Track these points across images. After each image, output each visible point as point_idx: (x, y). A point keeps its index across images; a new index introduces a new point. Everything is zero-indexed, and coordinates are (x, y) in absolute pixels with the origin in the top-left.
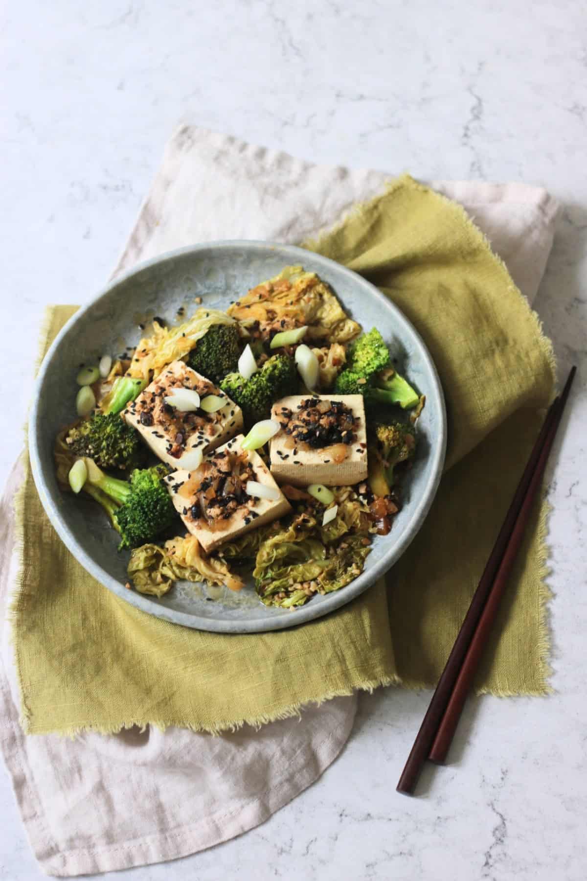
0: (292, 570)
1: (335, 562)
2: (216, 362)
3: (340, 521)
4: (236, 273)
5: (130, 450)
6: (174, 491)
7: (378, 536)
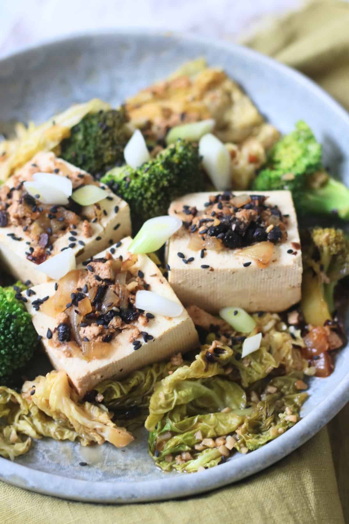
0: (199, 421)
1: (259, 411)
3: (265, 354)
6: (35, 309)
7: (317, 379)
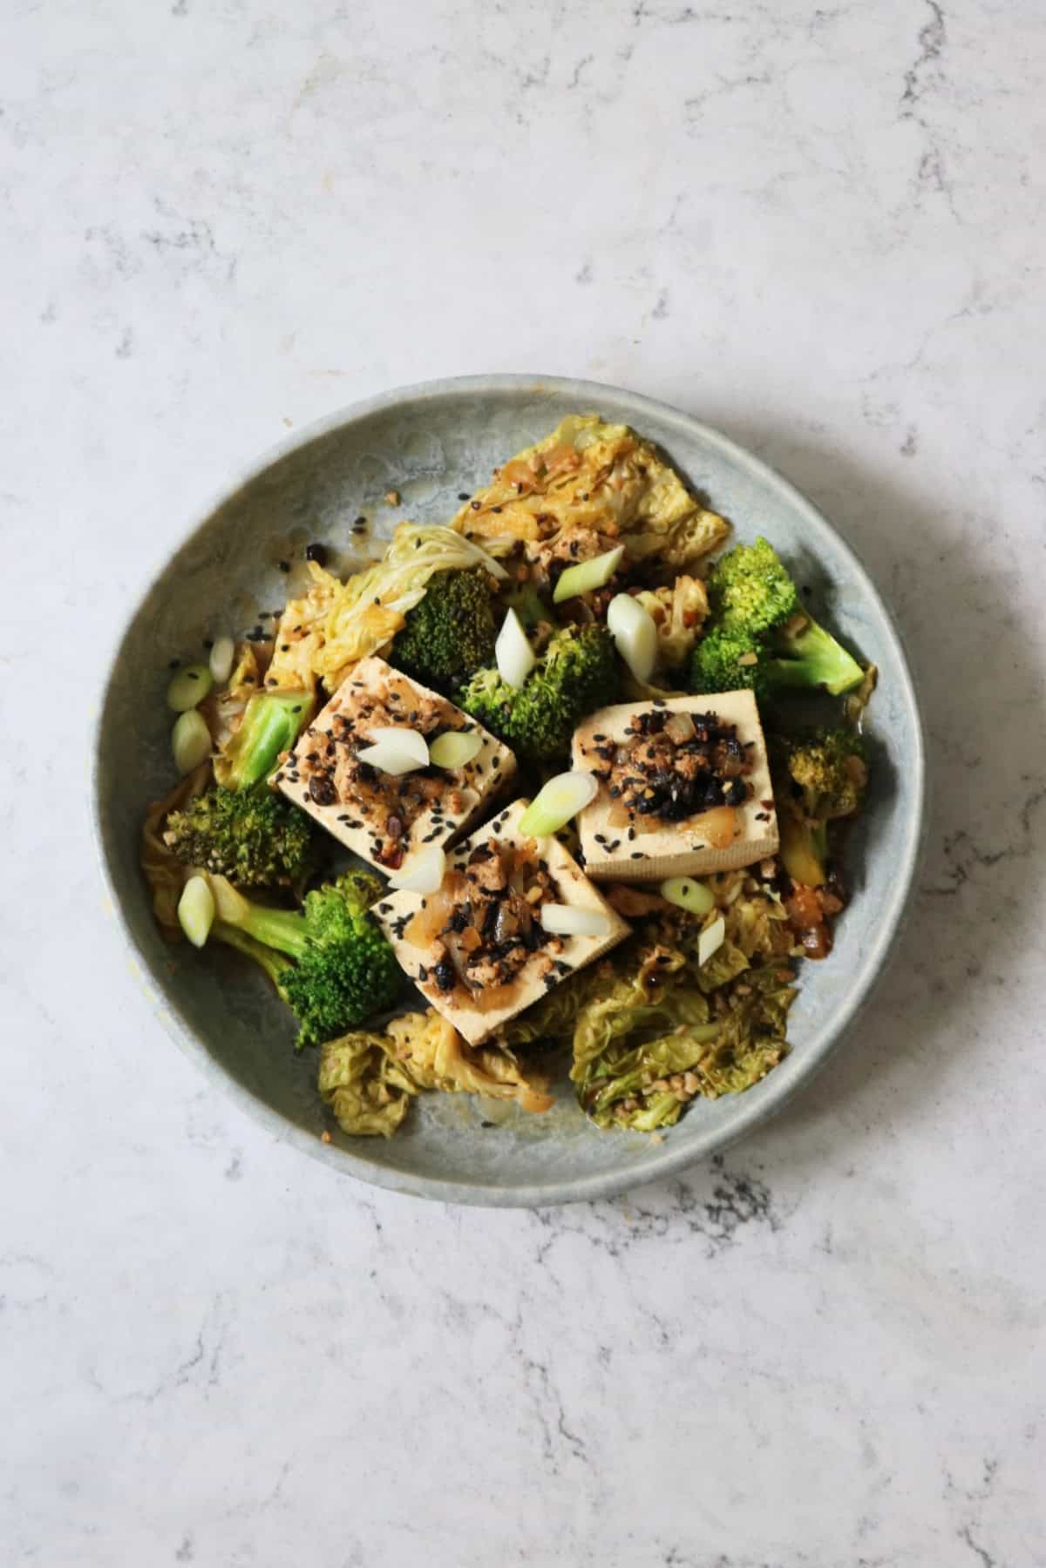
0: (646, 1054)
1: (730, 1030)
2: (450, 652)
3: (732, 950)
4: (463, 436)
5: (297, 855)
6: (396, 936)
7: (809, 961)
